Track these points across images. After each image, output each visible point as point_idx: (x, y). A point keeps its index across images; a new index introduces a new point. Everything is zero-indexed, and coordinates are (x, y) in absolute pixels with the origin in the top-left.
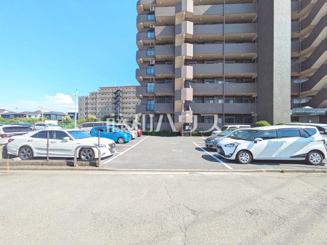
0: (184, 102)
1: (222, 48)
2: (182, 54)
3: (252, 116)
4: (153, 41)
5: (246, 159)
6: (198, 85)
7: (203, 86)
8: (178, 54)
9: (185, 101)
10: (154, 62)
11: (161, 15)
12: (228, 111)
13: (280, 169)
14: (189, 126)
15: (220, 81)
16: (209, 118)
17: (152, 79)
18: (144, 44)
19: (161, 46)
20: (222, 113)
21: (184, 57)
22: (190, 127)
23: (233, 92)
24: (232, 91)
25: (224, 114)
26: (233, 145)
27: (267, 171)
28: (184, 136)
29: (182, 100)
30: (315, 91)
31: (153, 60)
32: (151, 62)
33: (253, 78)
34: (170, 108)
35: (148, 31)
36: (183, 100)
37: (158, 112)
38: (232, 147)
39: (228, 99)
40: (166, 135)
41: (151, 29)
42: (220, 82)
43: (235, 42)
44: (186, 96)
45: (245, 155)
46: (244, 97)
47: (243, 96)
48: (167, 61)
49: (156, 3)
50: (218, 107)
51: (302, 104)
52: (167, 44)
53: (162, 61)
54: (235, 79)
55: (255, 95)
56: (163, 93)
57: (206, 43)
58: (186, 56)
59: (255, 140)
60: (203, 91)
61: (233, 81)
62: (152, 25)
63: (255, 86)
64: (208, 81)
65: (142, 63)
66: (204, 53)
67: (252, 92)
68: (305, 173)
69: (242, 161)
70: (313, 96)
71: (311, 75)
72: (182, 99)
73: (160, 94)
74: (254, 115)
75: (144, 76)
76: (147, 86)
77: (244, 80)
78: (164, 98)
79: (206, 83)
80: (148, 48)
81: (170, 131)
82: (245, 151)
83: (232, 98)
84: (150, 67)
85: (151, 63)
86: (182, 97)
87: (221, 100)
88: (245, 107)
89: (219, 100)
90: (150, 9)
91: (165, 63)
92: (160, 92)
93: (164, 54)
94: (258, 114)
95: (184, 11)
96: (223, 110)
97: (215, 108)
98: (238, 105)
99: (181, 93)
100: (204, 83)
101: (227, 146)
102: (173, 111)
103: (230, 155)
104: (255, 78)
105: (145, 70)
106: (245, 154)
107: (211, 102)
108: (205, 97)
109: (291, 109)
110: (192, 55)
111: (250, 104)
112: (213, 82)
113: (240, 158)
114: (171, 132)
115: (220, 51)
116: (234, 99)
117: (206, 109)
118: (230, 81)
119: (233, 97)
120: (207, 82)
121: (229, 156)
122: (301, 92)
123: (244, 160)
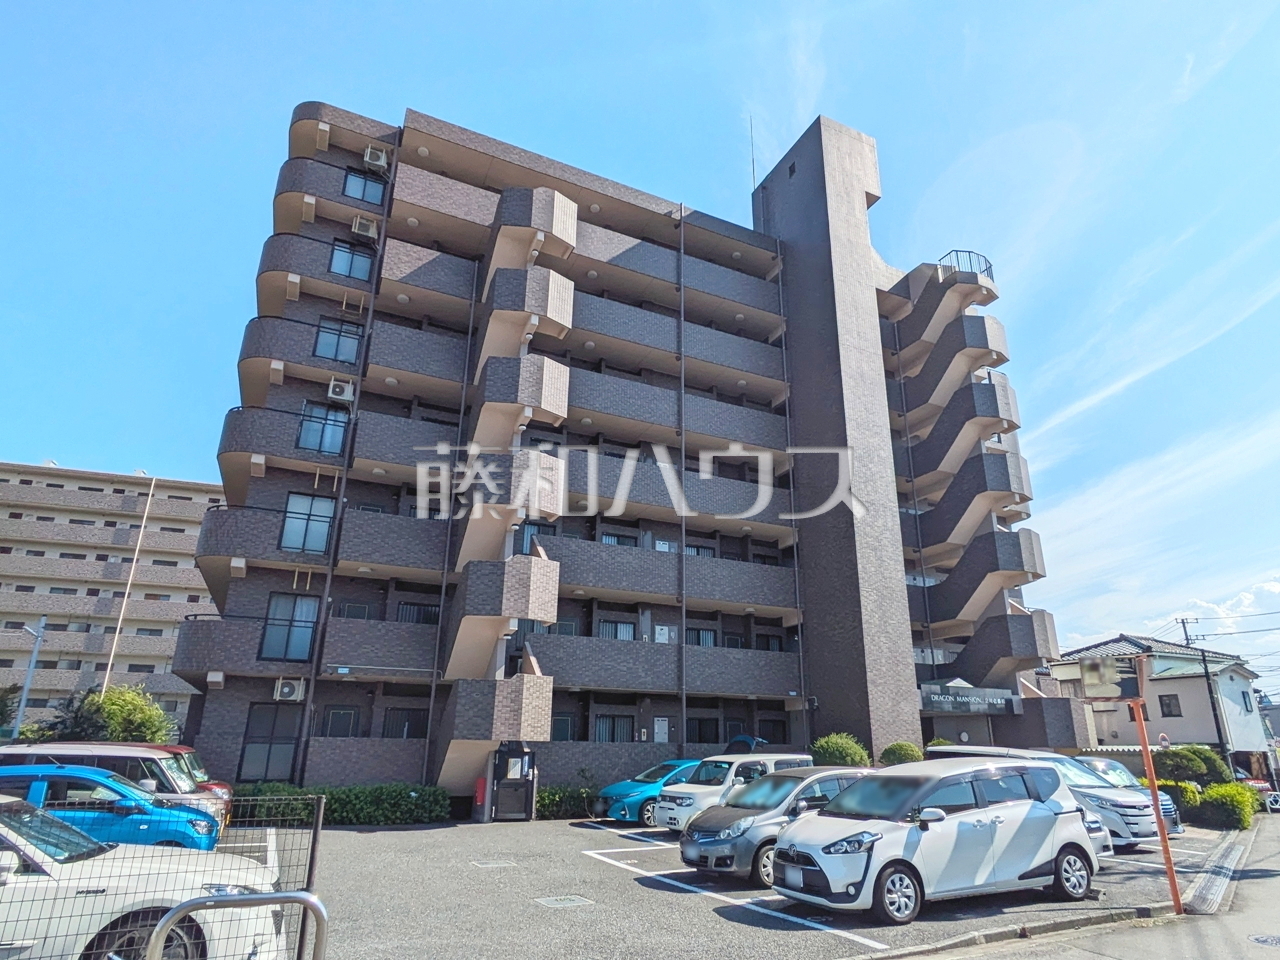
0: (513, 626)
1: (676, 407)
2: (519, 399)
3: (787, 709)
4: (362, 296)
5: (906, 900)
6: (574, 547)
7: (595, 556)
8: (498, 391)
9: (521, 621)
10: (348, 395)
11: (426, 202)
12: (698, 683)
13: (1016, 927)
14: (526, 758)
15: (663, 539)
16: (613, 718)
17: (326, 479)
18: (303, 294)
19: (406, 332)
20: (674, 690)
21: (528, 413)
22: (531, 766)
23: (717, 597)
24: (714, 590)
25: (684, 698)
26: (857, 846)
27: (989, 939)
28: (495, 820)
29: (505, 613)
30: (967, 623)
31: (348, 383)
32: (334, 392)
33: (781, 546)
34: (420, 656)
35: (336, 239)
36: (509, 618)
37: (343, 671)
38: (853, 852)
39: (696, 623)
40: (387, 818)
41: (358, 240)
42: (662, 546)
43: (715, 393)
44: (527, 597)
45: (901, 885)
46: (752, 621)
47: (749, 616)
48: (420, 405)
49: (400, 145)
50: (659, 660)
51: (937, 665)
52: (430, 324)
53: (395, 399)
54: (718, 539)
55: (793, 618)
56: (387, 563)
57: (607, 370)
58: (537, 409)
59: (923, 816)
60: (594, 577)
61: (714, 549)
62: (364, 222)
63: (795, 581)
64: (613, 532)
65: (272, 384)
66: (605, 408)
67: (786, 606)
68: (1073, 930)
69: (895, 913)
70: (964, 640)
71: (953, 562)
72: (503, 608)
73: (364, 569)
74: (797, 704)
75: (282, 456)
76: (286, 512)
77: (752, 549)
78: (386, 590)
79: (605, 540)
80: (323, 318)
81: (413, 794)
82: (900, 868)
83: (711, 622)
84: (319, 412)
85: (330, 394)
86: (504, 601)
87: (666, 629)
88: (763, 666)
89: (658, 628)
90: (363, 156)
91: (410, 409)
92: (374, 557)
93: (416, 372)
94: (811, 702)
95: (542, 228)
96: (680, 678)
97: (646, 667)
98: (739, 659)
99: (503, 581)
100: (593, 538)
101: (832, 850)
102: (435, 671)
103: (852, 890)
104: (791, 547)
105: (292, 423)
106: (901, 880)
107: (625, 632)
108: (599, 608)
109: (919, 687)
110: (563, 413)
111: (781, 657)
112: (635, 541)
113: (888, 898)
114: (417, 799)
115: (668, 417)
116: (718, 625)
117: (606, 670)
118: (702, 547)
119: (712, 615)
120: (608, 535)
121: (847, 893)
122: (932, 622)
123: (898, 910)
